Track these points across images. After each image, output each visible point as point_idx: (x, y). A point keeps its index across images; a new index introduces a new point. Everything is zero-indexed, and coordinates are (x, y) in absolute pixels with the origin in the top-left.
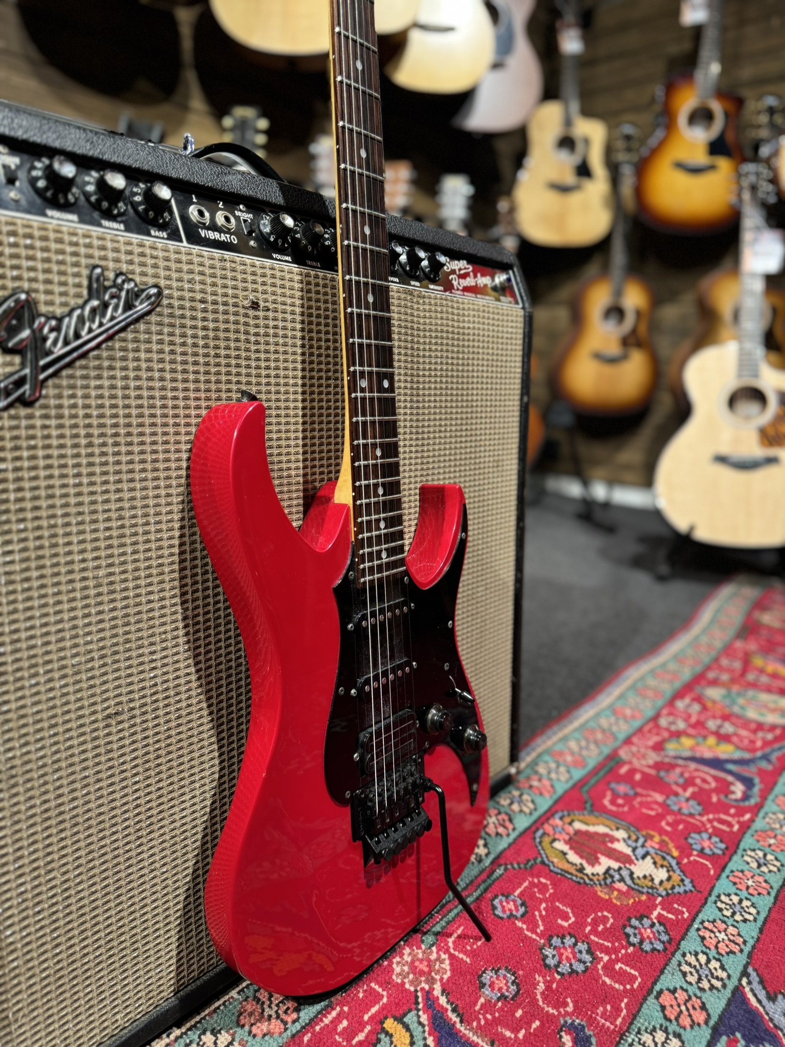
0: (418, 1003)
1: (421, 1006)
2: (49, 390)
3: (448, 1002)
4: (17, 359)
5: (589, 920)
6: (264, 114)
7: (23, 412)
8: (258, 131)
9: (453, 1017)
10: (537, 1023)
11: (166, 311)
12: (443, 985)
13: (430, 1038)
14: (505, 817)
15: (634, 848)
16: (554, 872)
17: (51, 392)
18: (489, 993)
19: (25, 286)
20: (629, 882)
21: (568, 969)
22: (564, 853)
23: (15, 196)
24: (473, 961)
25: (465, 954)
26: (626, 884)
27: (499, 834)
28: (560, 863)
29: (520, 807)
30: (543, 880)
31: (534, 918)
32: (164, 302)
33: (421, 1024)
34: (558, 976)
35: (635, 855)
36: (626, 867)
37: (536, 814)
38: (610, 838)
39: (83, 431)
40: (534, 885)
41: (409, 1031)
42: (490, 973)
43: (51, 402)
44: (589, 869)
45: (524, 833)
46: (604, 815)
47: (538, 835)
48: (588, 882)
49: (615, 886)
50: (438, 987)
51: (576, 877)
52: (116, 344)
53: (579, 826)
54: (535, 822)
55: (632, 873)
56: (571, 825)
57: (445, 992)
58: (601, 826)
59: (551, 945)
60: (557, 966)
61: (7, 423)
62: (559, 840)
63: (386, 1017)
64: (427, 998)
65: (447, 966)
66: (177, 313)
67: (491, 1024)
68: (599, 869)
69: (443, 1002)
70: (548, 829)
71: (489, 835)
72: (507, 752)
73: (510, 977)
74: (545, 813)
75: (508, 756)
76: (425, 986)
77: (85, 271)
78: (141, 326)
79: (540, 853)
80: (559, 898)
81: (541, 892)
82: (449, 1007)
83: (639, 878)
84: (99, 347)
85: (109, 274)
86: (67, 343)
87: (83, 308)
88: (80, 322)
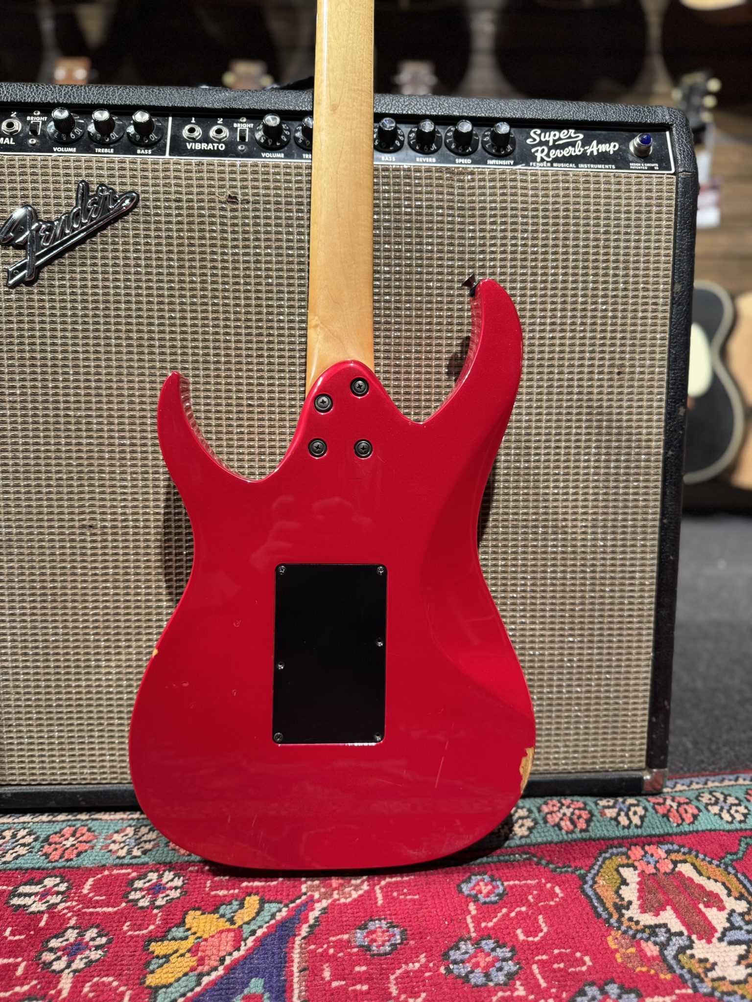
0: (293, 901)
1: (291, 905)
2: (44, 274)
3: (316, 918)
4: (23, 252)
5: (556, 951)
6: (715, 75)
8: (709, 93)
9: (304, 930)
10: (365, 988)
11: (141, 211)
12: (332, 905)
13: (264, 930)
14: (585, 815)
15: (733, 927)
16: (583, 891)
17: (46, 276)
18: (360, 936)
19: (30, 201)
20: (670, 952)
21: (463, 972)
22: (624, 882)
23: (32, 141)
24: (383, 906)
25: (385, 897)
26: (661, 951)
27: (558, 826)
28: (604, 887)
29: (618, 814)
30: (557, 890)
31: (495, 913)
32: (141, 204)
33: (273, 916)
34: (442, 970)
35: (724, 934)
36: (689, 937)
37: (633, 831)
38: (714, 901)
39: (69, 305)
40: (540, 887)
41: (258, 914)
42: (384, 924)
43: (46, 283)
44: (634, 912)
45: (594, 840)
46: (739, 875)
47: (615, 850)
48: (613, 921)
49: (643, 944)
50: (325, 903)
51: (606, 909)
52: (97, 239)
53: (686, 869)
54: (623, 838)
55: (691, 947)
56: (675, 863)
57: (325, 910)
58: (719, 884)
59: (477, 943)
60: (455, 962)
61: (13, 296)
62: (635, 868)
63: (257, 894)
64: (305, 904)
65: (355, 895)
66: (153, 212)
67: (325, 957)
68: (648, 919)
69: (313, 915)
70: (637, 852)
71: (546, 821)
72: (641, 750)
73: (398, 939)
74: (651, 836)
75: (641, 756)
76: (317, 896)
77: (74, 187)
78: (119, 225)
79: (591, 868)
80: (551, 914)
81: (538, 898)
82: (311, 921)
83: (692, 956)
84: (82, 241)
85: (94, 187)
86: (55, 240)
87: (68, 213)
88: (67, 223)
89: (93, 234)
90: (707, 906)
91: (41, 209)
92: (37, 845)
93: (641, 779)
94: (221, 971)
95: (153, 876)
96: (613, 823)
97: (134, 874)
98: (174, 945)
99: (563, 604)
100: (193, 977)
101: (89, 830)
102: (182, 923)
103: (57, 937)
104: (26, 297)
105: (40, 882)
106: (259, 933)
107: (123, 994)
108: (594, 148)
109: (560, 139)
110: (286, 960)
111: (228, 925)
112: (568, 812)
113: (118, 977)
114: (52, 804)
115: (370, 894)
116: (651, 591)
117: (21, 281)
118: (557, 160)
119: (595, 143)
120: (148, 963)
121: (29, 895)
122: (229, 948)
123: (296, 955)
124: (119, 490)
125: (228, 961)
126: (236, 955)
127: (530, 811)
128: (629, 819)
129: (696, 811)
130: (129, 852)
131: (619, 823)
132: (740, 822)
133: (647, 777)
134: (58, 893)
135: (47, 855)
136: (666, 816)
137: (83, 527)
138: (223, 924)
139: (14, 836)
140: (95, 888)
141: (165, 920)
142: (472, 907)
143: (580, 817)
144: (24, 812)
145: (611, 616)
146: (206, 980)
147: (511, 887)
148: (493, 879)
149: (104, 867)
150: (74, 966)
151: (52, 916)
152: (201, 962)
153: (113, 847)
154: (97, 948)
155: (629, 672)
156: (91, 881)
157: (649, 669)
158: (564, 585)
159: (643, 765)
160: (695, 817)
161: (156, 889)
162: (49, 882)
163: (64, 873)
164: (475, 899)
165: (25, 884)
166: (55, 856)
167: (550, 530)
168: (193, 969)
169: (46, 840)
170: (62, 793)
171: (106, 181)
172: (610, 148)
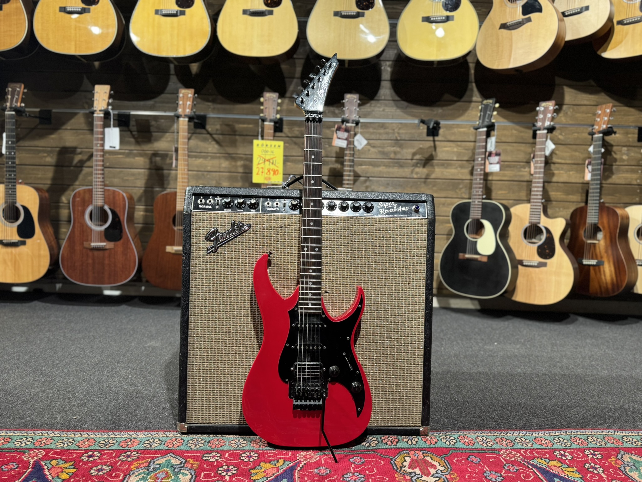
0: (295, 461)
2: (219, 249)
4: (213, 242)
5: (378, 477)
7: (212, 254)
9: (299, 468)
11: (252, 230)
13: (286, 468)
14: (396, 440)
15: (437, 473)
16: (391, 463)
17: (220, 250)
18: (316, 471)
19: (216, 226)
20: (414, 479)
21: (348, 480)
22: (405, 461)
23: (217, 207)
24: (324, 464)
25: (325, 461)
26: (411, 478)
27: (386, 443)
28: (398, 462)
29: (408, 440)
30: (382, 462)
31: (360, 467)
32: (251, 228)
33: (288, 465)
34: (341, 479)
35: (433, 475)
36: (422, 475)
37: (413, 446)
38: (434, 467)
39: (227, 259)
40: (376, 461)
41: (283, 464)
42: (324, 468)
43: (220, 252)
44: (406, 469)
45: (398, 448)
46: (445, 461)
47: (405, 452)
48: (398, 470)
49: (406, 476)
50: (305, 462)
51: (397, 467)
52: (237, 239)
53: (428, 458)
54: (409, 448)
55: (421, 477)
56: (424, 456)
57: (305, 464)
58: (437, 463)
59: (353, 474)
60: (346, 478)
61: (209, 256)
62: (410, 457)
63: (282, 459)
64: (298, 462)
65: (315, 460)
66: (255, 230)
67: (305, 475)
68: (410, 470)
69: (301, 465)
70: (413, 452)
71: (382, 441)
72: (419, 419)
73: (328, 472)
74: (418, 448)
75: (419, 421)
76: (302, 460)
77: (230, 222)
78: (244, 234)
79: (395, 456)
80: (378, 468)
81: (375, 464)
82: (301, 466)
83: (421, 480)
84: (232, 239)
85: (237, 222)
86: (224, 239)
87: (228, 231)
88: (228, 234)
89: (236, 237)
90: (431, 468)
91: (219, 229)
92: (206, 443)
93: (419, 430)
94: (273, 477)
95: (248, 453)
96: (406, 443)
97: (241, 453)
98: (258, 471)
99: (390, 364)
100: (265, 478)
101: (223, 439)
102: (260, 465)
103: (221, 467)
104: (213, 257)
105: (210, 454)
106: (284, 469)
107: (245, 481)
108: (400, 209)
109: (389, 206)
110: (293, 475)
111: (274, 466)
112: (390, 439)
113: (243, 477)
114: (209, 431)
115: (320, 460)
116: (421, 360)
117: (212, 251)
118: (387, 214)
119: (400, 207)
120: (251, 474)
121: (209, 457)
122: (275, 472)
123: (296, 474)
124: (239, 320)
125: (275, 475)
126: (277, 473)
127: (377, 438)
128: (412, 442)
129: (437, 441)
130: (238, 446)
131: (408, 443)
132: (452, 445)
133: (421, 429)
134: (217, 457)
135: (211, 447)
136: (425, 442)
137: (226, 332)
138: (272, 466)
139: (197, 440)
140: (229, 455)
141: (254, 464)
142: (353, 465)
143: (394, 440)
144: (198, 434)
145: (407, 369)
146: (269, 479)
147: (367, 460)
148: (361, 458)
149: (230, 450)
150: (228, 474)
151: (218, 462)
152: (267, 474)
153: (233, 445)
154: (234, 470)
155: (414, 390)
156: (227, 454)
157: (422, 389)
158: (390, 357)
159: (420, 425)
160: (436, 443)
161: (249, 457)
162: (214, 454)
163: (218, 452)
164: (354, 463)
165: (206, 454)
166: (213, 447)
167: (385, 337)
168: (265, 476)
169: (209, 442)
170: (213, 427)
171: (241, 220)
172: (406, 209)
